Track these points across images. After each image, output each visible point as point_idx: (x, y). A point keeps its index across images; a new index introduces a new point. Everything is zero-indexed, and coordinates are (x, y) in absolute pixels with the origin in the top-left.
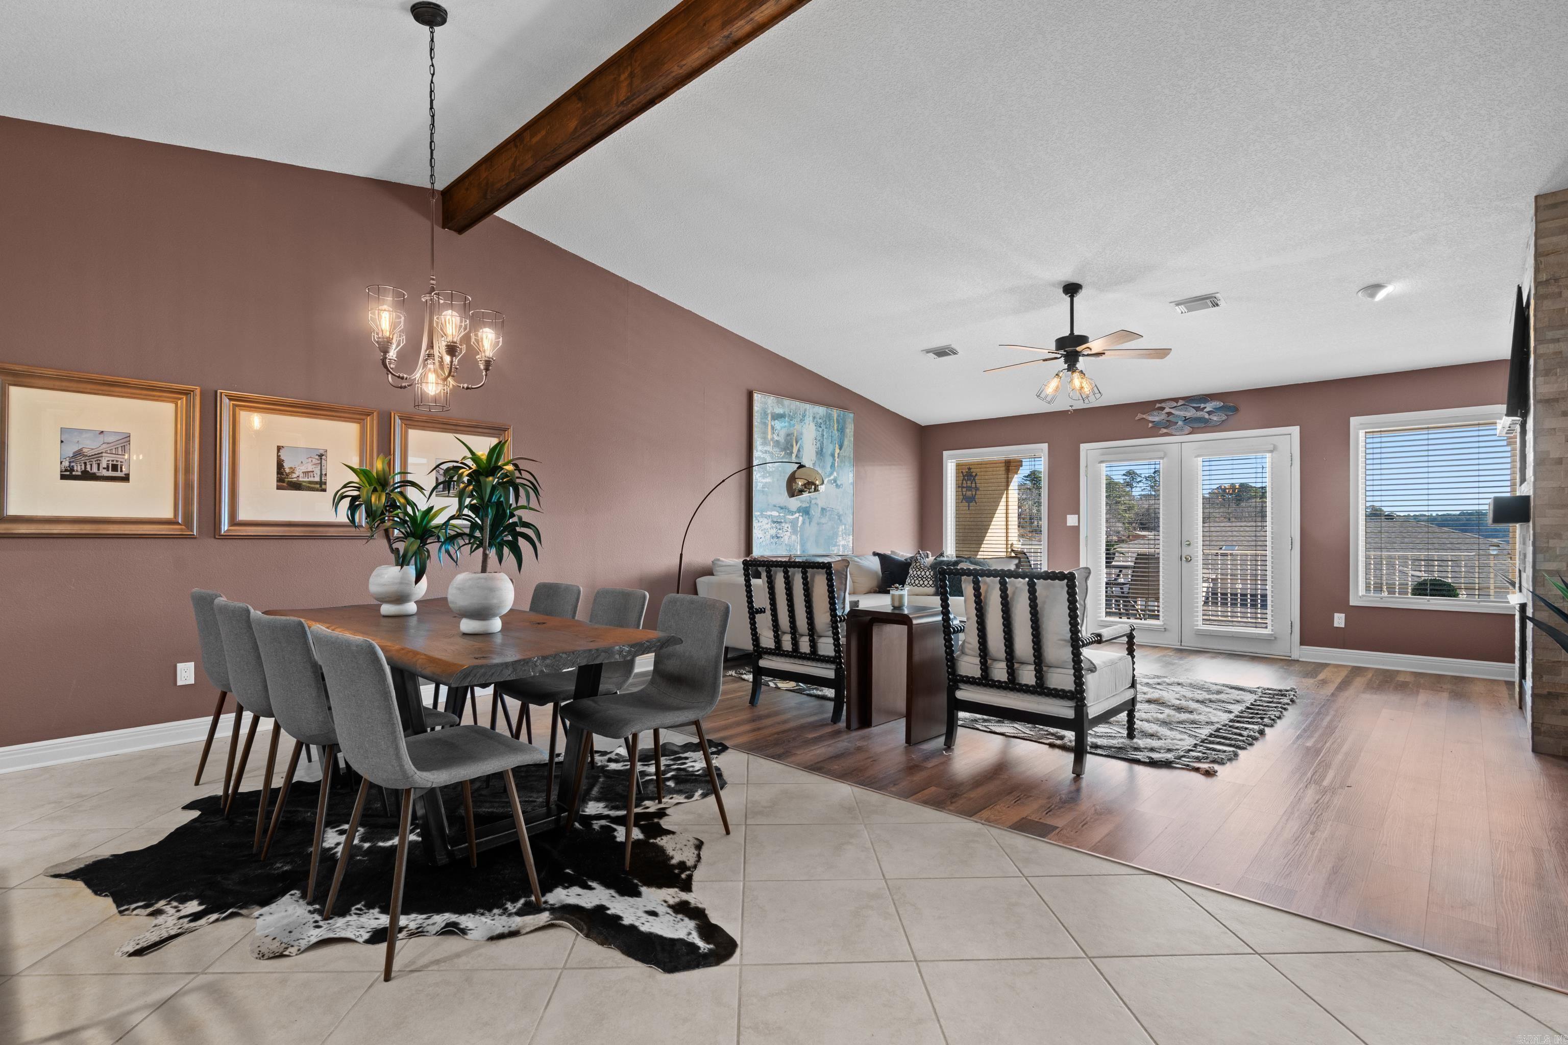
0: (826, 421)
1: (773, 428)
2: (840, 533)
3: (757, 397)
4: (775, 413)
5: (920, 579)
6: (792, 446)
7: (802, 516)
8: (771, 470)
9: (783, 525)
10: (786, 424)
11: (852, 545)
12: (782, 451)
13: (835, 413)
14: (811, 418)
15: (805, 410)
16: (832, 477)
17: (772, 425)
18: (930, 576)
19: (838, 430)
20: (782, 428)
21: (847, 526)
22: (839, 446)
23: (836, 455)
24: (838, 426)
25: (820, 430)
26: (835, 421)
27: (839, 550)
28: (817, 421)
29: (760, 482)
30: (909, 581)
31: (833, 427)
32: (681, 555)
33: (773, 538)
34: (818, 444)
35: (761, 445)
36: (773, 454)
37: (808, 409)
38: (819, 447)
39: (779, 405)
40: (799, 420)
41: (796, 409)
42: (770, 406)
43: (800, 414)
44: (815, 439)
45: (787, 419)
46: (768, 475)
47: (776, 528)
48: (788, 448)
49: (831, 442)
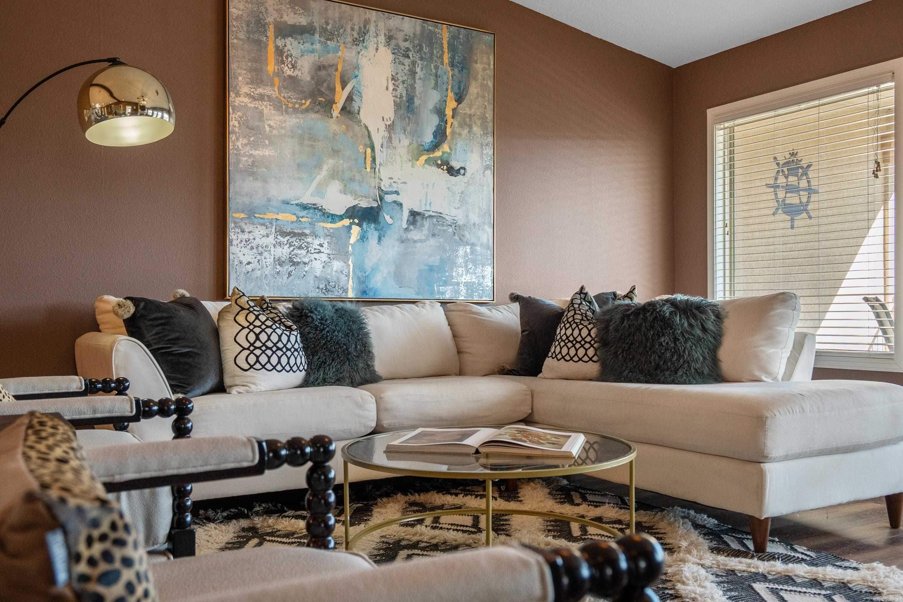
0: (420, 45)
1: (279, 52)
2: (460, 260)
4: (286, 22)
5: (570, 345)
6: (333, 90)
7: (359, 225)
8: (275, 132)
9: (309, 240)
10: (317, 46)
11: (490, 284)
12: (306, 98)
13: (444, 31)
14: (382, 39)
15: (367, 22)
16: (438, 154)
17: (277, 47)
18: (588, 339)
19: (452, 65)
20: (304, 53)
21: (478, 248)
22: (456, 94)
23: (449, 112)
24: (452, 58)
25: (407, 61)
26: (445, 46)
27: (457, 292)
28: (398, 46)
29: (245, 155)
30: (558, 350)
31: (441, 57)
33: (281, 263)
34: (401, 89)
35: (247, 83)
36: (280, 101)
37: (373, 19)
38: (404, 95)
39: (296, 8)
40: (349, 39)
41: (340, 18)
42: (270, 9)
43: (352, 29)
44: (393, 79)
45: (317, 36)
46: (267, 142)
47: (290, 246)
48: (322, 94)
49: (436, 87)
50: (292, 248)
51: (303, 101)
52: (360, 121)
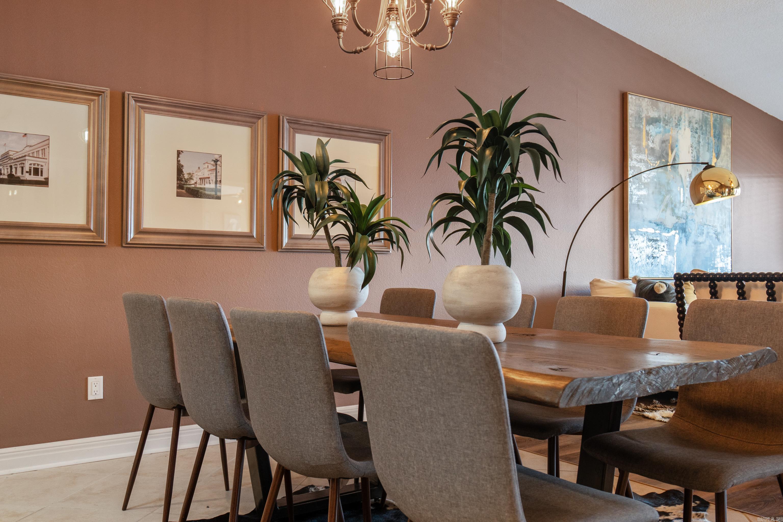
0: (702, 126)
1: (647, 133)
2: (718, 254)
3: (631, 99)
4: (650, 116)
6: (667, 154)
7: (679, 234)
8: (646, 181)
9: (659, 243)
10: (662, 129)
12: (657, 160)
13: (711, 117)
14: (687, 123)
15: (681, 114)
17: (646, 131)
19: (715, 137)
20: (657, 133)
21: (725, 246)
22: (716, 154)
24: (715, 132)
25: (696, 136)
26: (712, 126)
28: (693, 127)
29: (635, 195)
31: (710, 132)
32: (565, 273)
33: (649, 258)
34: (695, 153)
35: (636, 153)
36: (648, 163)
37: (683, 112)
38: (696, 156)
39: (654, 107)
40: (674, 125)
41: (671, 112)
42: (644, 109)
43: (675, 118)
44: (691, 147)
45: (662, 123)
46: (643, 186)
47: (652, 247)
48: (664, 157)
49: (708, 150)
50: (653, 248)
51: (657, 162)
52: (678, 173)
